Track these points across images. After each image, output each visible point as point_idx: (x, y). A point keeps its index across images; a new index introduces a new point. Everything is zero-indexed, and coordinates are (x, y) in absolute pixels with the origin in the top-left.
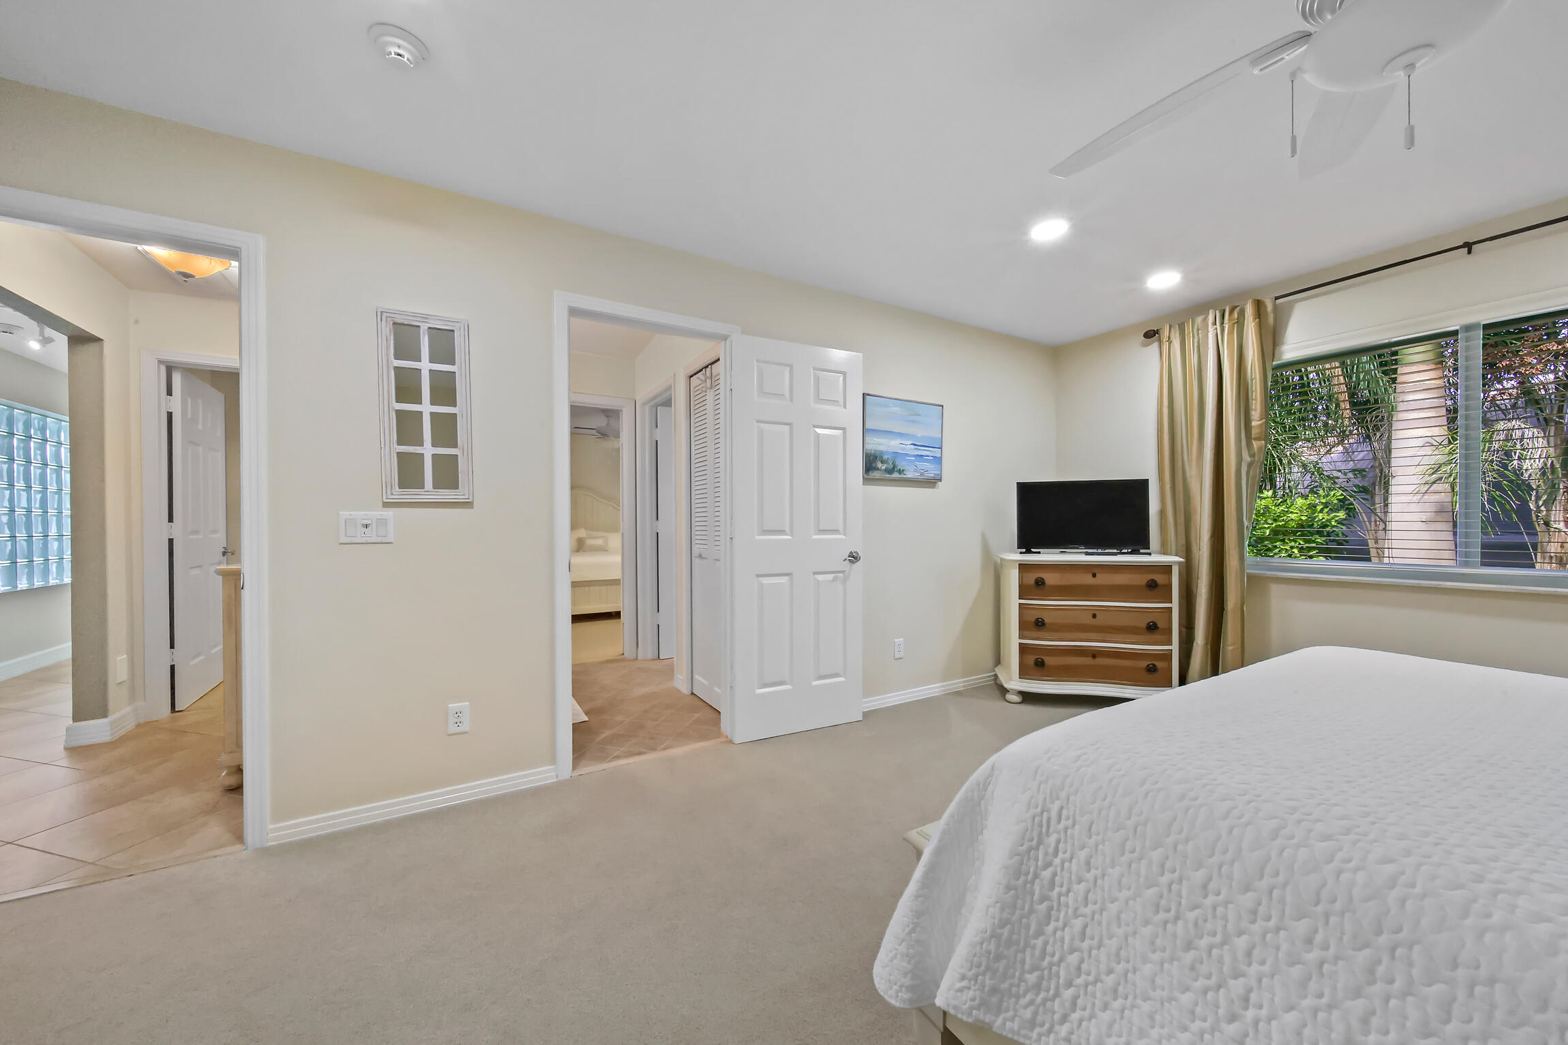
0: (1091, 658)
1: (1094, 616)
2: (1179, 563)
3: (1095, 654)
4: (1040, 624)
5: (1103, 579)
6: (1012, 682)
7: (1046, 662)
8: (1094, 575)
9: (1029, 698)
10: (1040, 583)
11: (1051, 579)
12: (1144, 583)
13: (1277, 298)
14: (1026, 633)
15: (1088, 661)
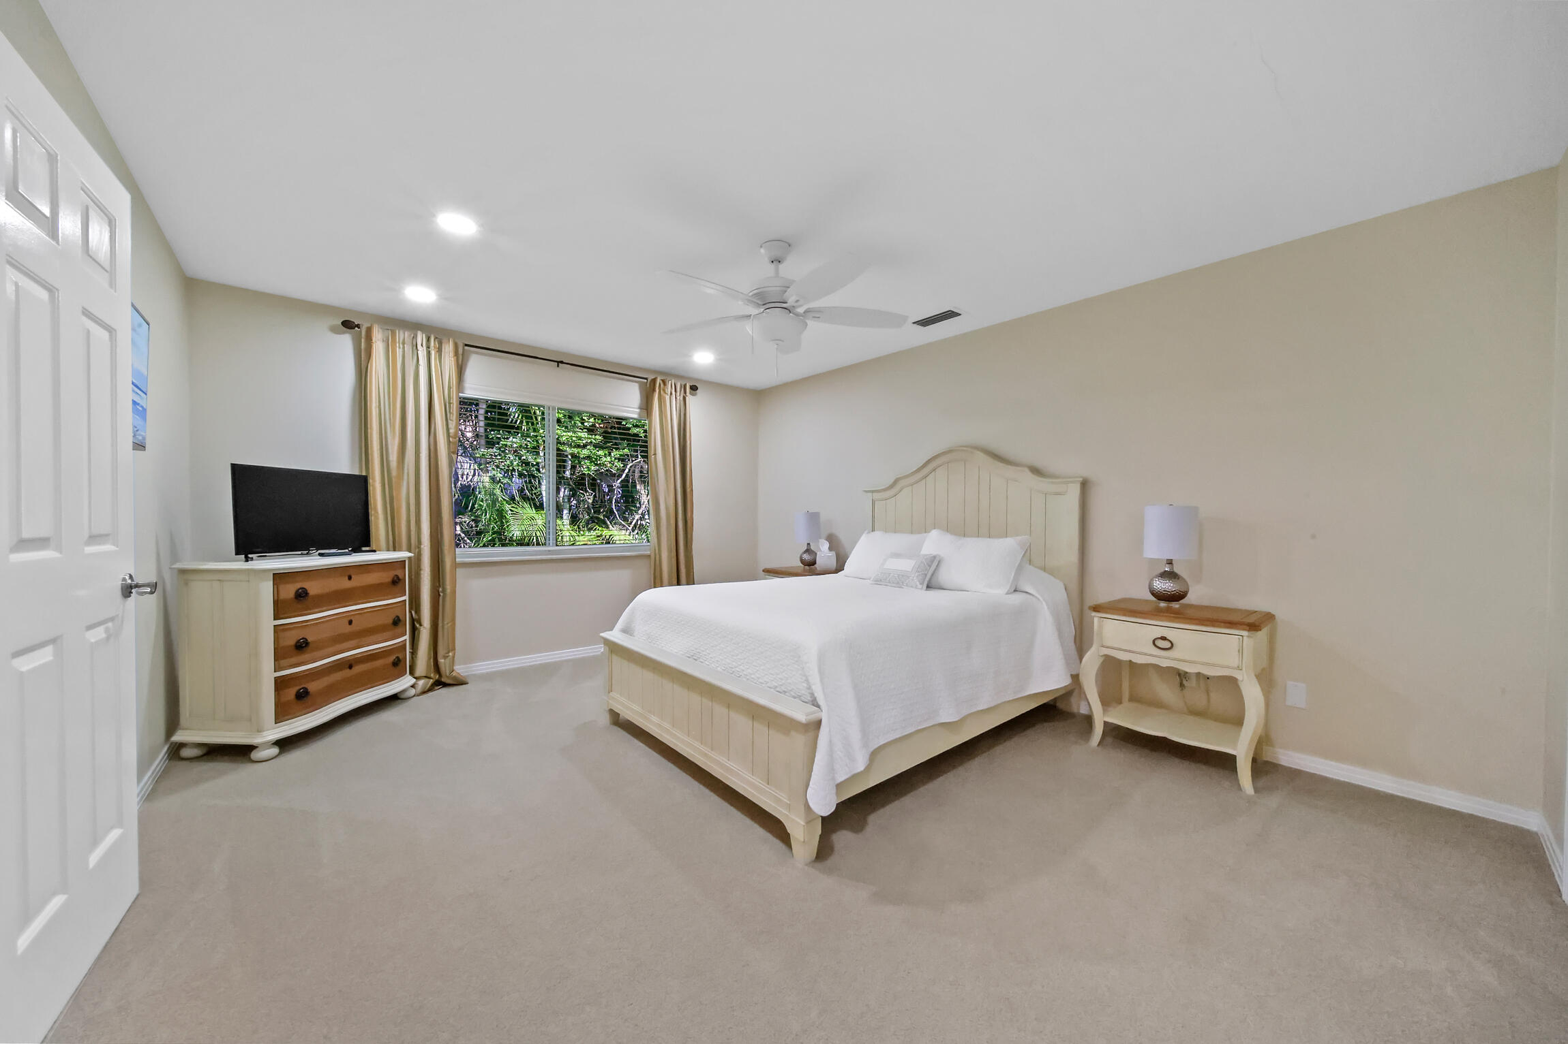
0: (348, 670)
1: (350, 622)
2: (410, 558)
3: (349, 664)
4: (302, 646)
5: (359, 581)
6: (265, 733)
7: (309, 690)
8: (350, 578)
9: (285, 744)
10: (301, 595)
11: (314, 588)
12: (389, 580)
13: (466, 345)
14: (283, 662)
15: (347, 673)
